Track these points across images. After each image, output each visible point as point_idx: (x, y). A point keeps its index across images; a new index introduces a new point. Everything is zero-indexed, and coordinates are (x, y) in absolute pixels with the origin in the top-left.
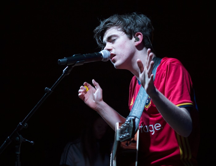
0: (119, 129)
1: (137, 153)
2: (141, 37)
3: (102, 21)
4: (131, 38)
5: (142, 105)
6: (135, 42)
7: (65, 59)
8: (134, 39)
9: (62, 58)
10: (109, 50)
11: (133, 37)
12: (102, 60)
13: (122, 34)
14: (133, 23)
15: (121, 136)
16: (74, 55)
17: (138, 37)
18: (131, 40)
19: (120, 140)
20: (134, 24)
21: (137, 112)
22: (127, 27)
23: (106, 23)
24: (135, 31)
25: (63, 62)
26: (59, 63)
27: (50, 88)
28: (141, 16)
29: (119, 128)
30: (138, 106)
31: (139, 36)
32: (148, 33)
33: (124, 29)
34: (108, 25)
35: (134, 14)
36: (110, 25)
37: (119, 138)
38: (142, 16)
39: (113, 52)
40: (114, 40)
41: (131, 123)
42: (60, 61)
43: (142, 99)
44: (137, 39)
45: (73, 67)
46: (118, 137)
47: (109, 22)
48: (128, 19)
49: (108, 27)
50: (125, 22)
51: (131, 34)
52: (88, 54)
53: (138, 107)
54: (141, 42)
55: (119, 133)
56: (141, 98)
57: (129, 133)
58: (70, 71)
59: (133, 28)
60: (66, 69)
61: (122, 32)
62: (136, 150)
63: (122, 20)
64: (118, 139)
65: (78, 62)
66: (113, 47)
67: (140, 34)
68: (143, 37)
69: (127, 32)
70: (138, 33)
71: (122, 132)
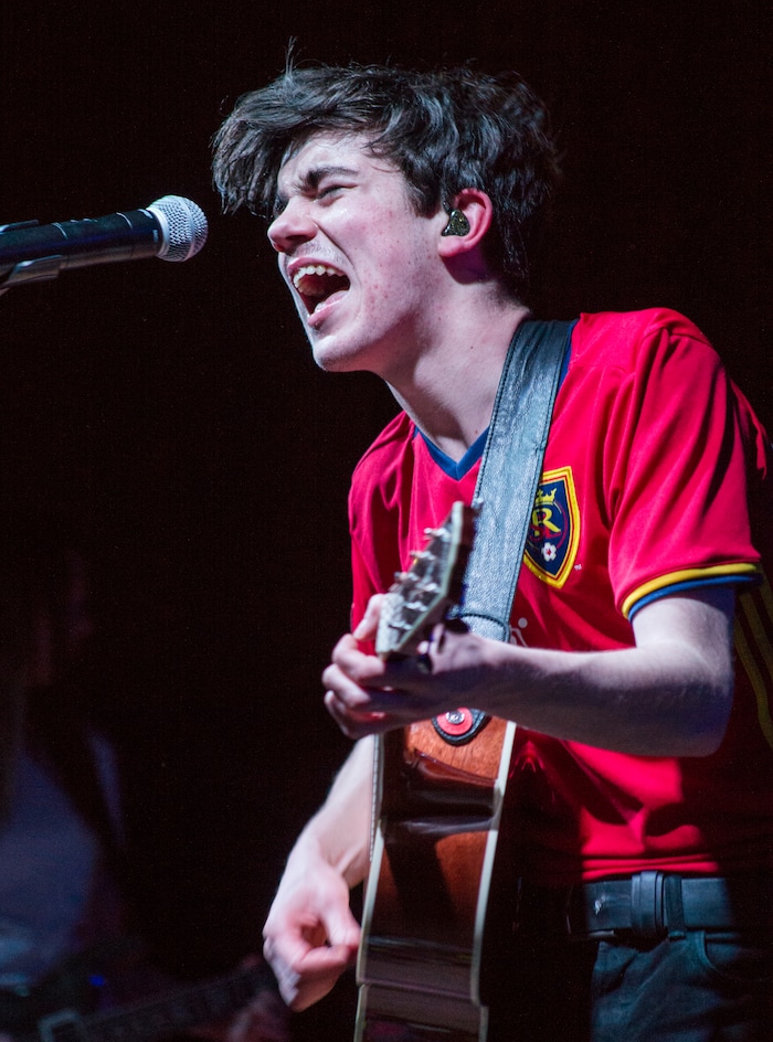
2: (481, 219)
4: (427, 209)
5: (506, 545)
6: (443, 233)
8: (441, 219)
17: (465, 212)
18: (423, 220)
21: (485, 586)
30: (488, 556)
31: (473, 212)
43: (504, 512)
44: (458, 226)
52: (79, 218)
53: (486, 563)
56: (497, 507)
65: (26, 263)
67: (481, 202)
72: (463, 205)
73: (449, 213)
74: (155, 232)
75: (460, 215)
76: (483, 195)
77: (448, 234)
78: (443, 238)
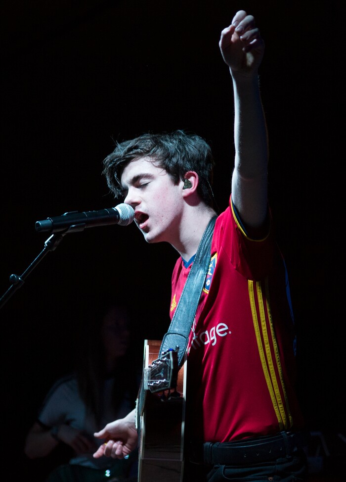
0: (150, 369)
1: (184, 404)
2: (195, 181)
3: (120, 143)
4: (176, 183)
6: (184, 188)
7: (48, 221)
8: (182, 184)
9: (43, 218)
10: (134, 205)
11: (181, 180)
12: (119, 223)
13: (161, 174)
14: (181, 152)
15: (151, 382)
16: (65, 214)
17: (189, 180)
18: (176, 186)
19: (150, 389)
20: (183, 156)
22: (170, 160)
23: (130, 149)
24: (184, 169)
25: (45, 227)
26: (36, 228)
27: (18, 274)
28: (194, 140)
29: (149, 367)
31: (192, 179)
32: (206, 173)
33: (164, 164)
34: (133, 154)
35: (180, 134)
36: (137, 153)
37: (149, 386)
38: (197, 139)
39: (141, 209)
40: (146, 184)
41: (169, 360)
42: (38, 223)
44: (188, 185)
45: (63, 235)
46: (146, 383)
47: (136, 147)
48: (171, 144)
49: (133, 158)
50: (166, 149)
51: (177, 174)
52: (92, 210)
54: (195, 191)
55: (149, 377)
57: (167, 379)
58: (57, 243)
59: (181, 162)
60: (50, 240)
61: (160, 170)
62: (182, 399)
63: (162, 145)
64: (146, 388)
65: (73, 226)
66: (143, 199)
67: (194, 175)
68: (199, 180)
69: (170, 169)
70: (191, 172)
71: (154, 374)
72: (189, 177)
73: (184, 181)
74: (117, 216)
75: (188, 181)
76: (194, 173)
77: (185, 188)
78: (184, 190)
